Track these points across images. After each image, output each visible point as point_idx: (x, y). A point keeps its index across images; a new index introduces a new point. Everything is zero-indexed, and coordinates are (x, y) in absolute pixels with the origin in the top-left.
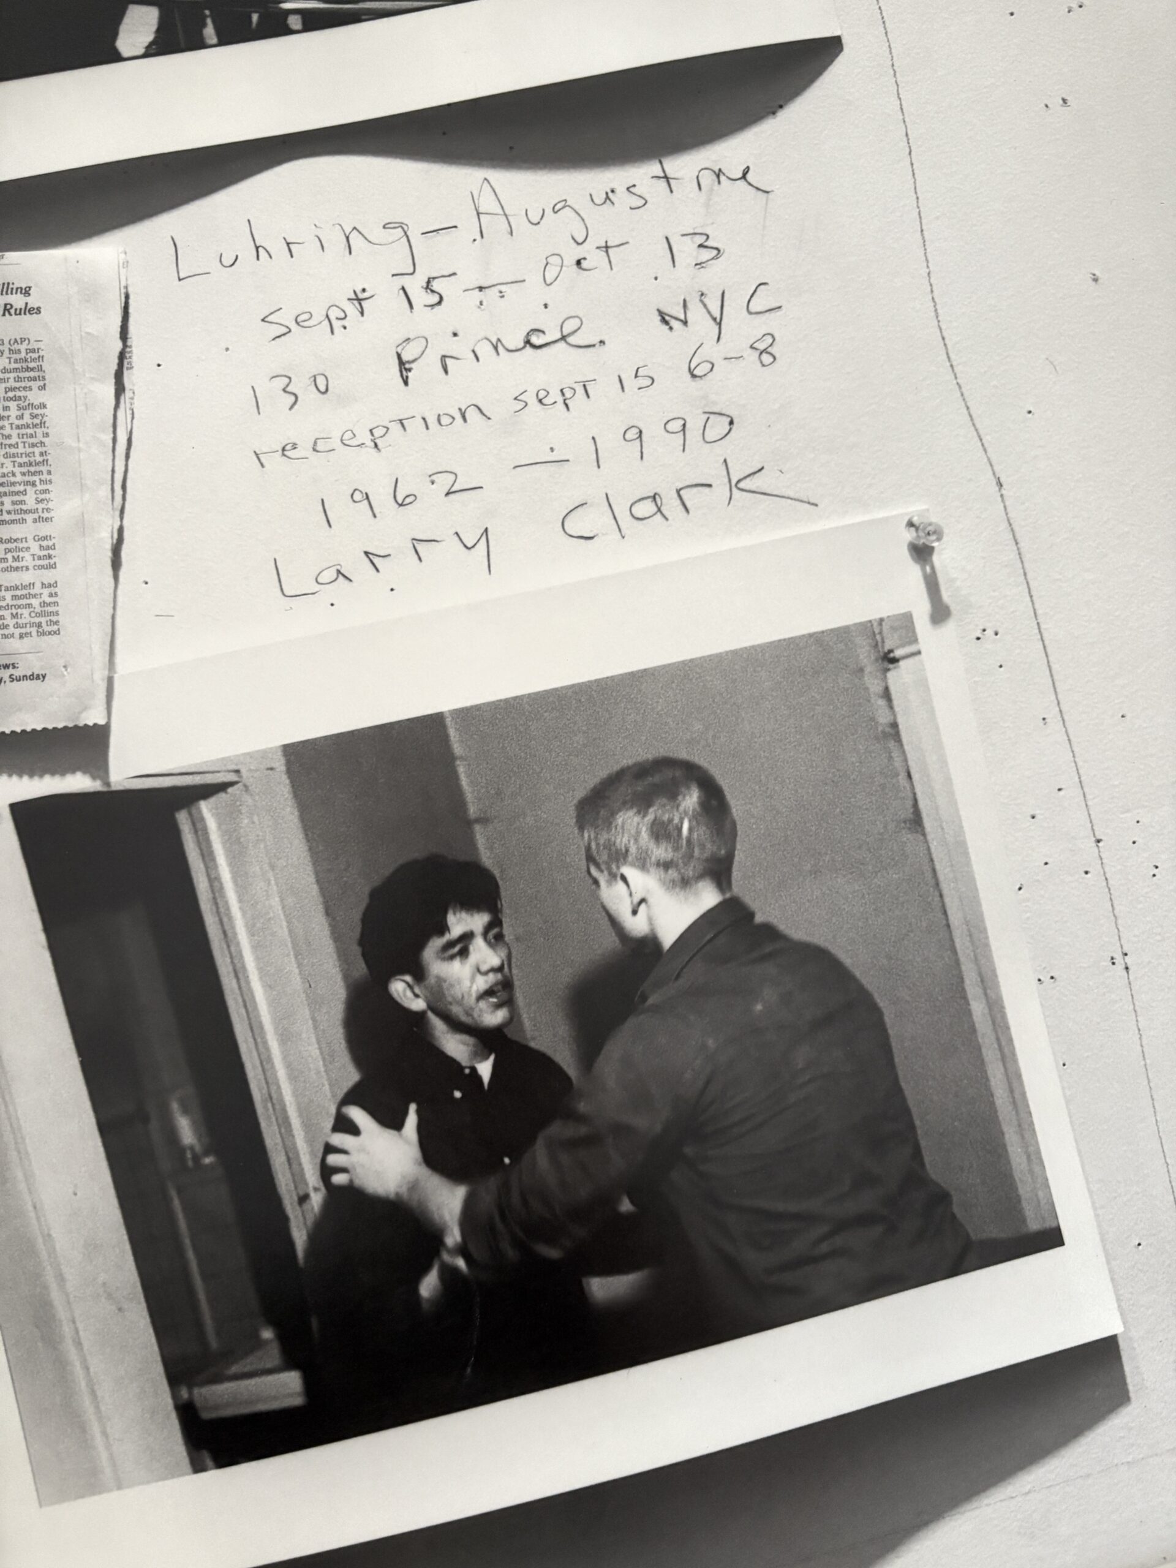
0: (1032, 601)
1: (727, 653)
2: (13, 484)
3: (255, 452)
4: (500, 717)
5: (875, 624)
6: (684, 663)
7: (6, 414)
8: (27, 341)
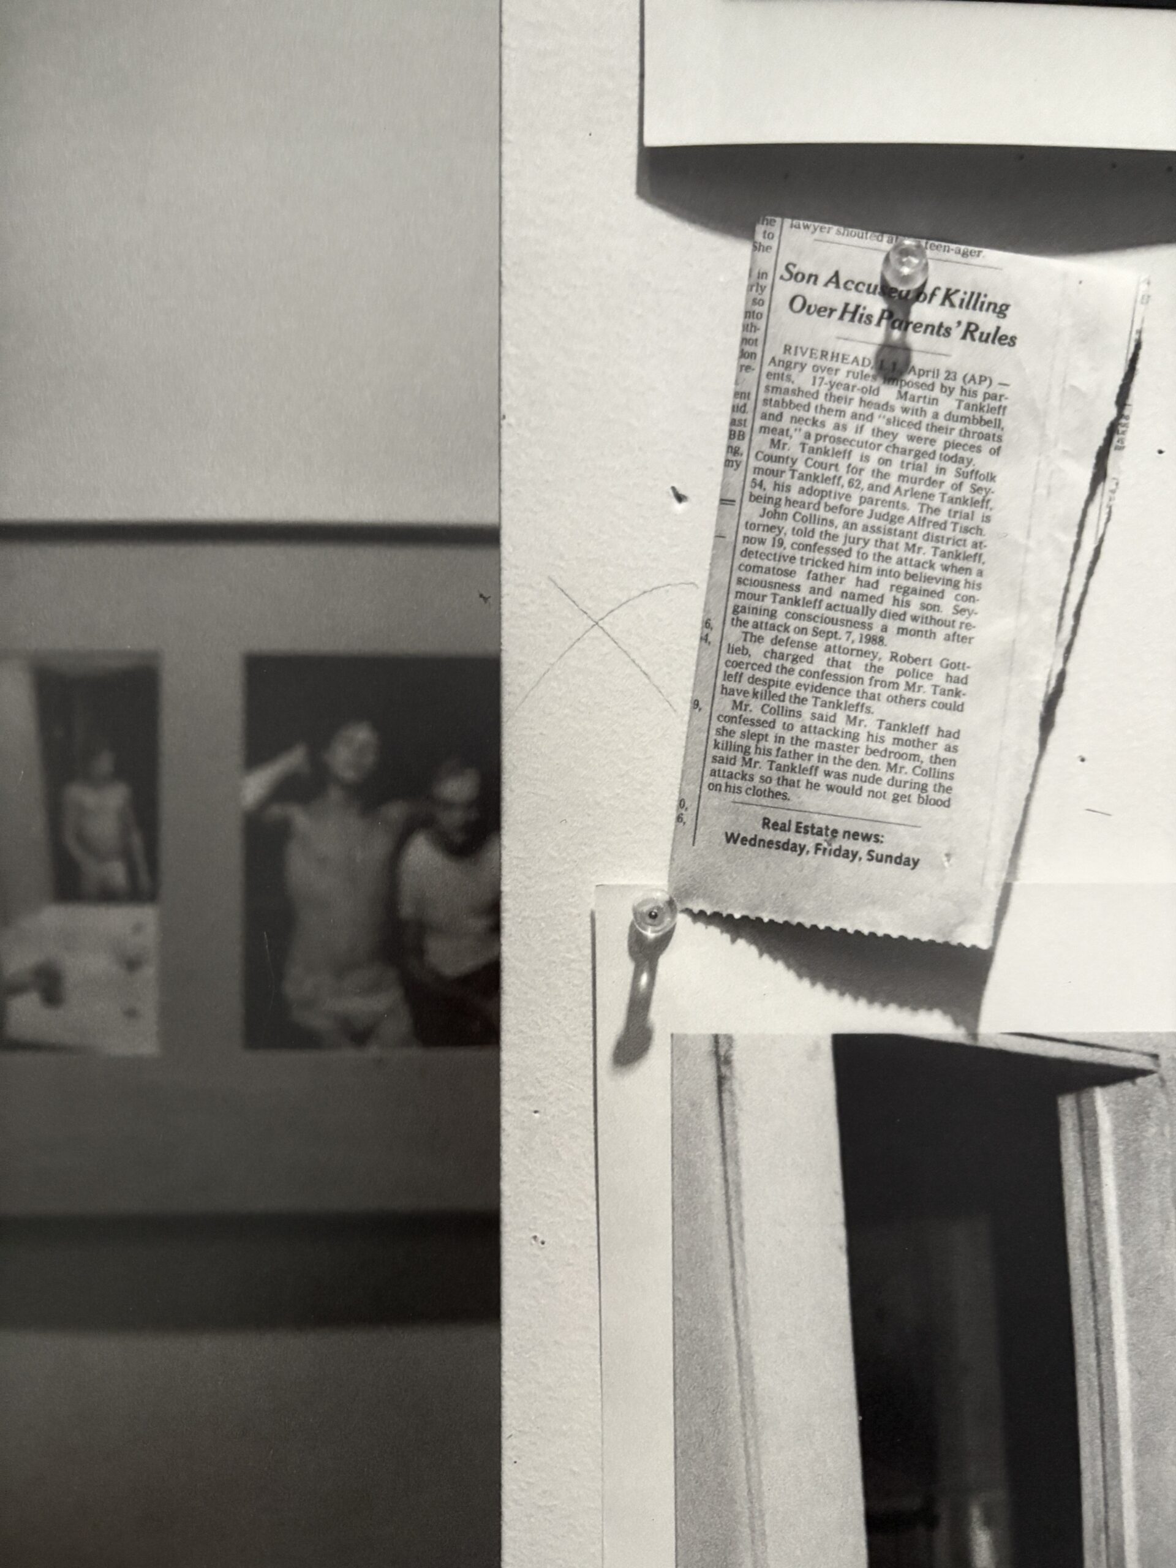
2: (929, 579)
7: (939, 478)
8: (988, 382)
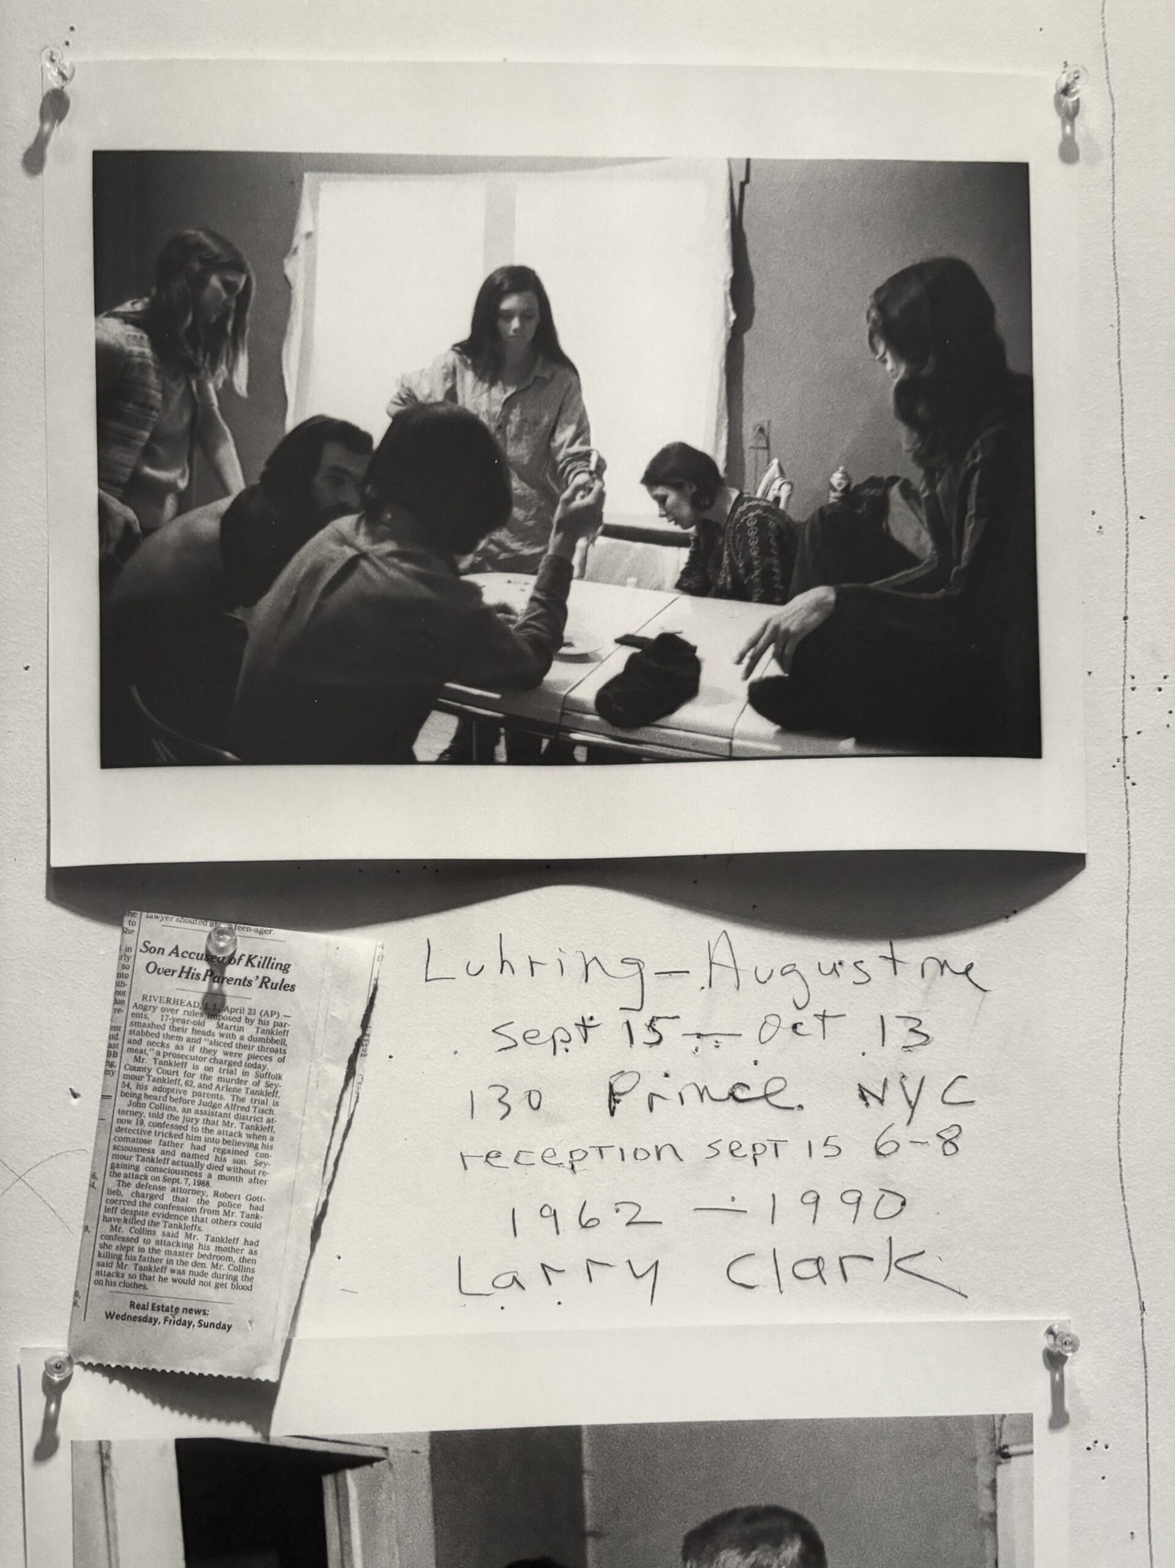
0: (1147, 1422)
1: (855, 1420)
2: (238, 1144)
3: (461, 1153)
4: (633, 1440)
5: (997, 1419)
6: (813, 1421)
7: (244, 1078)
8: (277, 1015)
